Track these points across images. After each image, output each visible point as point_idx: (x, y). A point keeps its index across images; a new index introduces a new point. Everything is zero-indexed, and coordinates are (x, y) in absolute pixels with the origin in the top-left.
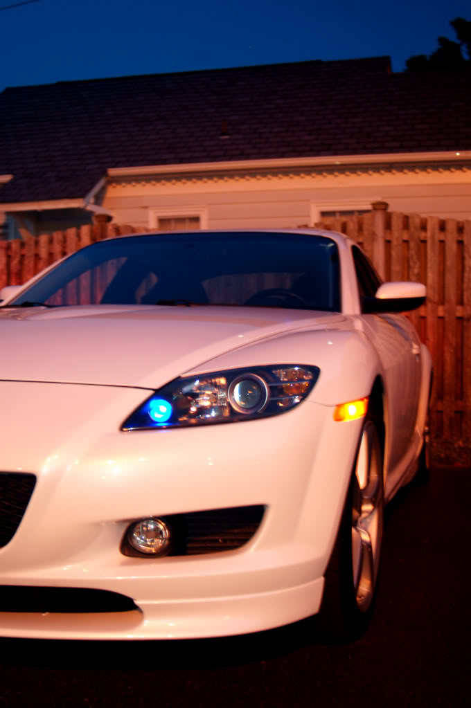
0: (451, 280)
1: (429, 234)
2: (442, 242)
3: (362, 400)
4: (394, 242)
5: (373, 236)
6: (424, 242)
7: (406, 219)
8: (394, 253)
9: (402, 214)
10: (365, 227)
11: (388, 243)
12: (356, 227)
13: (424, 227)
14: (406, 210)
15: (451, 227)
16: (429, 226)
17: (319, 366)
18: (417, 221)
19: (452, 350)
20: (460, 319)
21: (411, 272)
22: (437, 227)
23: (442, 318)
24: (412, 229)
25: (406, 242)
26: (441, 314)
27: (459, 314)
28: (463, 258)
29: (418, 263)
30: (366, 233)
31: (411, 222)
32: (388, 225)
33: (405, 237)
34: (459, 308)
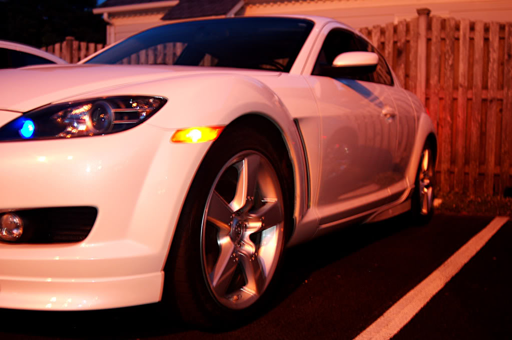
0: (478, 69)
1: (461, 32)
2: (472, 39)
3: (214, 128)
4: (434, 40)
5: (418, 35)
6: (458, 39)
7: (443, 22)
8: (433, 48)
9: (440, 17)
10: (411, 28)
11: (429, 40)
12: (405, 29)
13: (457, 28)
14: (445, 15)
15: (479, 28)
16: (462, 27)
17: (168, 97)
18: (453, 23)
19: (478, 125)
20: (484, 100)
21: (447, 63)
22: (468, 27)
23: (470, 99)
24: (448, 29)
25: (443, 39)
26: (469, 96)
27: (483, 97)
28: (488, 52)
29: (452, 56)
30: (412, 32)
31: (447, 23)
32: (429, 27)
33: (443, 36)
34: (484, 92)
